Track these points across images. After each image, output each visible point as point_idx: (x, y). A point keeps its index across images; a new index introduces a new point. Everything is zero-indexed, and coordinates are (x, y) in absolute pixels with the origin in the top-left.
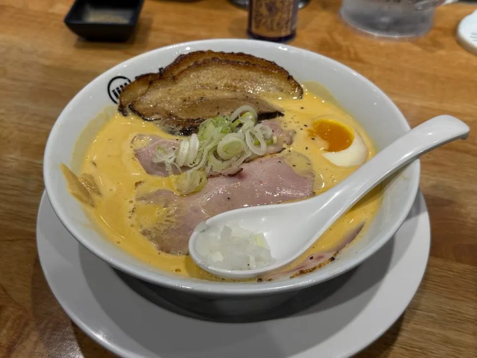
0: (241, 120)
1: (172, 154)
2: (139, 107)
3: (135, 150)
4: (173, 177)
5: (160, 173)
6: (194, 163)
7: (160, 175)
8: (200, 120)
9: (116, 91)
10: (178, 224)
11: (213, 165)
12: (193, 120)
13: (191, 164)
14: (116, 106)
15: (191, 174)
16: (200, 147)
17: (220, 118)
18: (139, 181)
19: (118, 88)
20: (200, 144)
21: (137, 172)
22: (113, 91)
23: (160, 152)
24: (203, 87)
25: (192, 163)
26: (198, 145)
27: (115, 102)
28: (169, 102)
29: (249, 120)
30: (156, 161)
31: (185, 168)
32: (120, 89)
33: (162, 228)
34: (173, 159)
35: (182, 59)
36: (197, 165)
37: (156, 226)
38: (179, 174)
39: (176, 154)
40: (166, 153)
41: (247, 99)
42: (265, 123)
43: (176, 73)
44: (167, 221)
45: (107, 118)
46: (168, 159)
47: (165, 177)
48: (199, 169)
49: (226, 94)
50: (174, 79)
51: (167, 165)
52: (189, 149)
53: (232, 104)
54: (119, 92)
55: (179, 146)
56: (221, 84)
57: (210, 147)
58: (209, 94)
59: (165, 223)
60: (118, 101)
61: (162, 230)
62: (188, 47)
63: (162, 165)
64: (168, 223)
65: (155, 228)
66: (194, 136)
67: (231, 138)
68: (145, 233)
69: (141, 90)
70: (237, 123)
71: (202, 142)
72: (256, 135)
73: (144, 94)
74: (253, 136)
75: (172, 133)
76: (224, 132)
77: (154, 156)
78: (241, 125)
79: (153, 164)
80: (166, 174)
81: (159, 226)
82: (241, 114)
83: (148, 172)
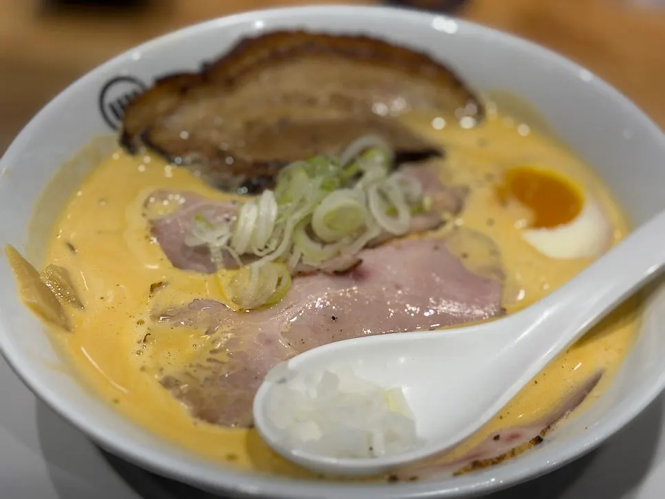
0: (360, 165)
1: (224, 231)
2: (160, 138)
3: (151, 222)
4: (224, 275)
5: (199, 266)
6: (266, 247)
7: (198, 271)
8: (281, 165)
9: (117, 107)
10: (232, 367)
11: (305, 253)
12: (265, 165)
13: (260, 250)
14: (115, 136)
15: (261, 271)
16: (279, 216)
17: (318, 161)
18: (158, 282)
19: (119, 101)
20: (279, 209)
21: (155, 265)
22: (111, 105)
23: (200, 225)
24: (287, 98)
25: (262, 247)
26: (274, 212)
27: (113, 126)
28: (220, 129)
29: (375, 164)
30: (192, 242)
31: (248, 257)
32: (125, 102)
33: (202, 375)
34: (223, 241)
35: (247, 46)
36: (272, 252)
37: (191, 370)
38: (237, 267)
39: (233, 228)
40: (212, 227)
42: (408, 171)
43: (233, 70)
44: (209, 360)
45: (97, 158)
46: (215, 240)
47: (210, 273)
48: (276, 261)
50: (230, 84)
51: (213, 251)
52: (258, 220)
54: (123, 107)
55: (237, 214)
57: (298, 216)
58: (299, 114)
59: (207, 364)
60: (119, 124)
61: (202, 379)
62: (258, 21)
63: (204, 251)
64: (213, 365)
65: (188, 374)
66: (267, 195)
67: (341, 199)
68: (168, 383)
69: (163, 104)
70: (352, 171)
71: (283, 206)
72: (391, 195)
73: (170, 112)
74: (383, 195)
75: (225, 187)
76: (327, 188)
77: (188, 233)
78: (359, 175)
79: (185, 248)
80: (212, 269)
81: (195, 371)
82: (363, 152)
83: (177, 264)
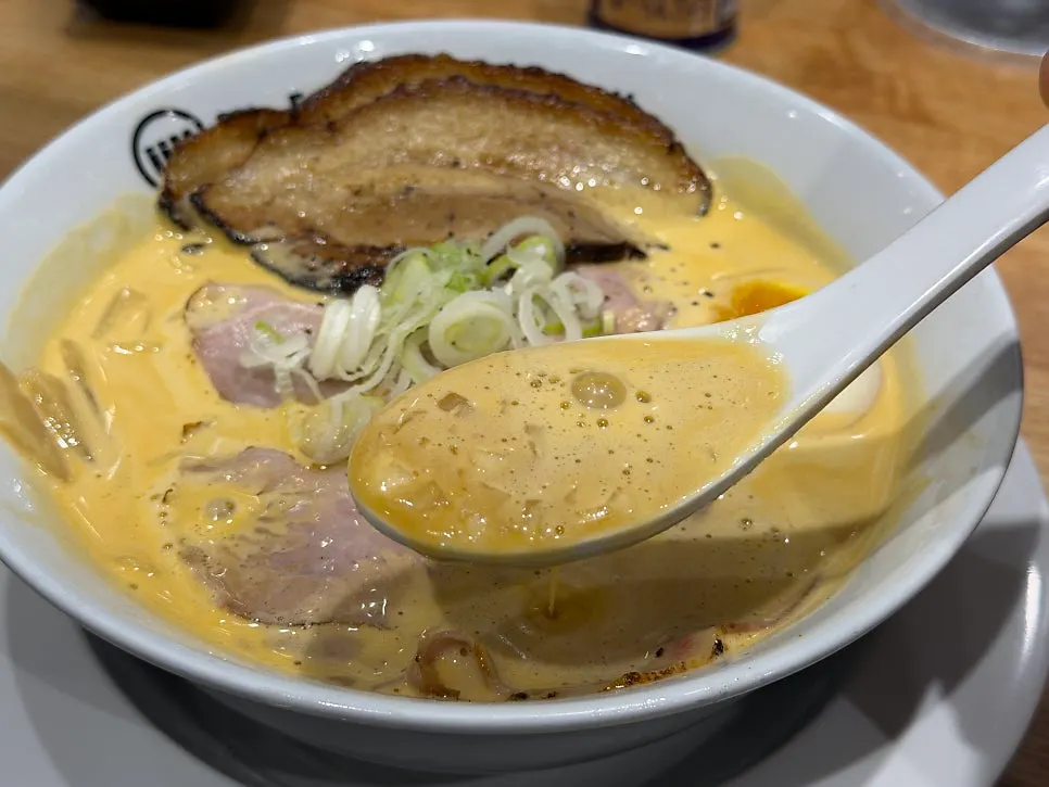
0: (512, 258)
1: (299, 346)
2: (220, 202)
3: (192, 330)
4: (294, 409)
5: (259, 398)
6: (359, 370)
7: (256, 404)
8: (392, 250)
9: (158, 152)
10: (289, 543)
11: (415, 380)
12: (375, 251)
13: (349, 373)
14: (152, 196)
15: (345, 407)
16: (381, 325)
17: (447, 249)
18: (195, 421)
19: (162, 145)
20: (383, 316)
21: (193, 393)
22: (149, 151)
23: (263, 336)
25: (353, 369)
26: (374, 316)
27: (151, 182)
28: (312, 196)
29: (535, 262)
30: (248, 362)
31: (333, 384)
32: (170, 146)
33: (244, 551)
34: (296, 359)
35: (360, 75)
36: (368, 378)
37: (229, 544)
38: (313, 402)
39: (311, 345)
40: (279, 339)
41: (545, 201)
42: (589, 279)
43: (338, 112)
44: (259, 531)
45: (127, 236)
46: (284, 357)
47: (272, 406)
48: (374, 391)
49: (484, 184)
50: (333, 129)
51: (279, 375)
52: (349, 326)
53: (493, 210)
54: (166, 154)
55: (319, 320)
56: (469, 152)
57: (408, 326)
58: (431, 181)
59: (250, 534)
60: (159, 179)
61: (245, 557)
63: (266, 375)
64: (262, 537)
65: (225, 549)
66: (365, 293)
67: (474, 304)
68: (192, 556)
69: (229, 153)
70: (499, 267)
71: (388, 311)
72: (555, 304)
73: (238, 166)
74: (543, 305)
75: (305, 283)
76: (455, 287)
77: (246, 348)
78: (511, 272)
79: (240, 370)
80: (274, 400)
81: (237, 545)
82: (517, 241)
83: (225, 395)
